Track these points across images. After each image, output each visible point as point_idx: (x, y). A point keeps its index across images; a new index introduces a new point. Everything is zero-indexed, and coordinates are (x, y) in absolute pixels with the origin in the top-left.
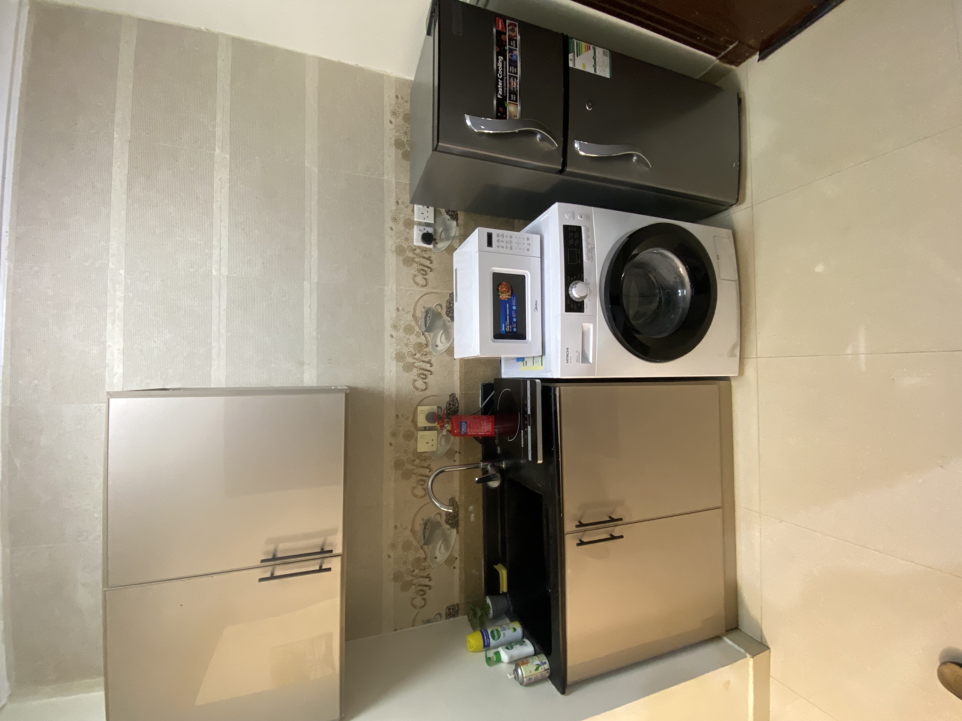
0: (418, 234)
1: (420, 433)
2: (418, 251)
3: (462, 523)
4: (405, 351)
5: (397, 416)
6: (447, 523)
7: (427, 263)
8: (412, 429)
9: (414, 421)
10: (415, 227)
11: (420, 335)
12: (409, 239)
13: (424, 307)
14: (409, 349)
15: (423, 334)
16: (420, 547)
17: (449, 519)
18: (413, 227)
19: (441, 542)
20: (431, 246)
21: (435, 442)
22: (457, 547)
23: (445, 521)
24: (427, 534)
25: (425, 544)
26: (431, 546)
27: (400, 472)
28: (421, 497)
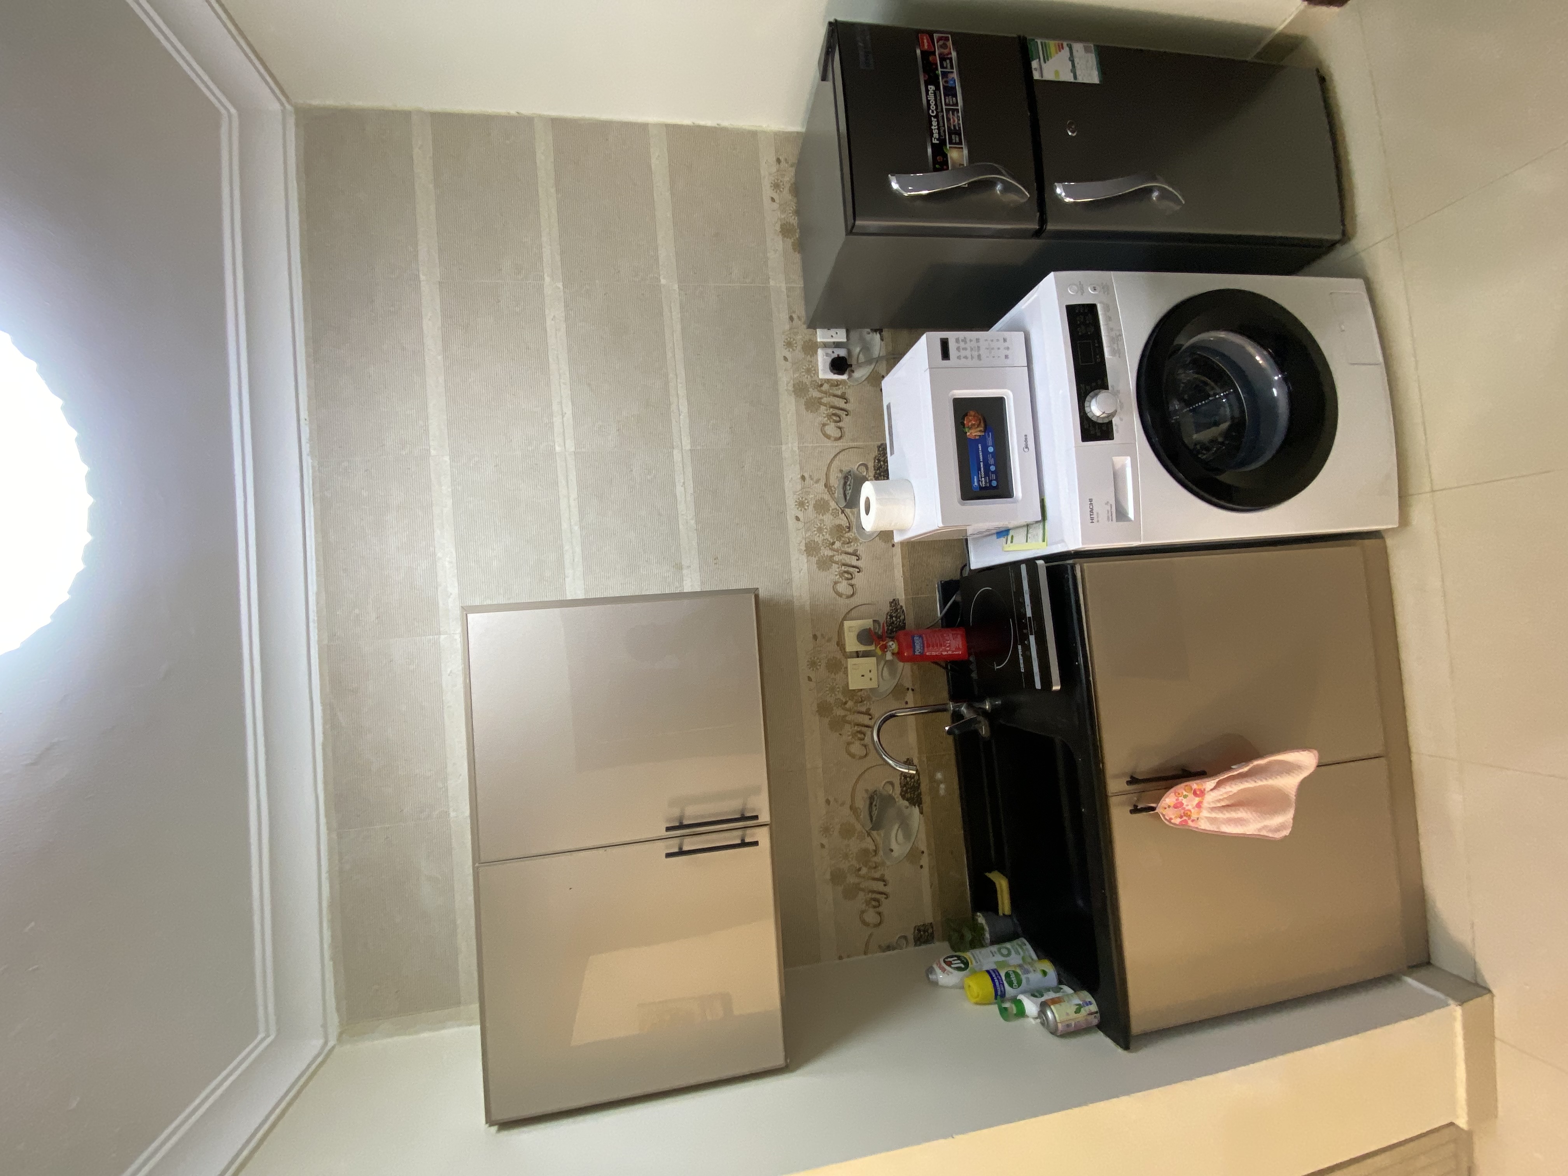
0: (824, 361)
1: (851, 662)
2: (826, 387)
3: (926, 799)
4: (818, 539)
5: (815, 637)
6: (903, 797)
7: (841, 403)
8: (839, 655)
9: (841, 644)
10: (820, 352)
11: (838, 513)
12: (812, 370)
13: (841, 471)
14: (823, 535)
15: (843, 512)
16: (866, 834)
17: (906, 792)
18: (816, 352)
19: (896, 827)
20: (845, 377)
21: (874, 675)
22: (923, 836)
23: (901, 794)
24: (875, 813)
25: (873, 829)
26: (882, 832)
27: (826, 721)
28: (861, 758)
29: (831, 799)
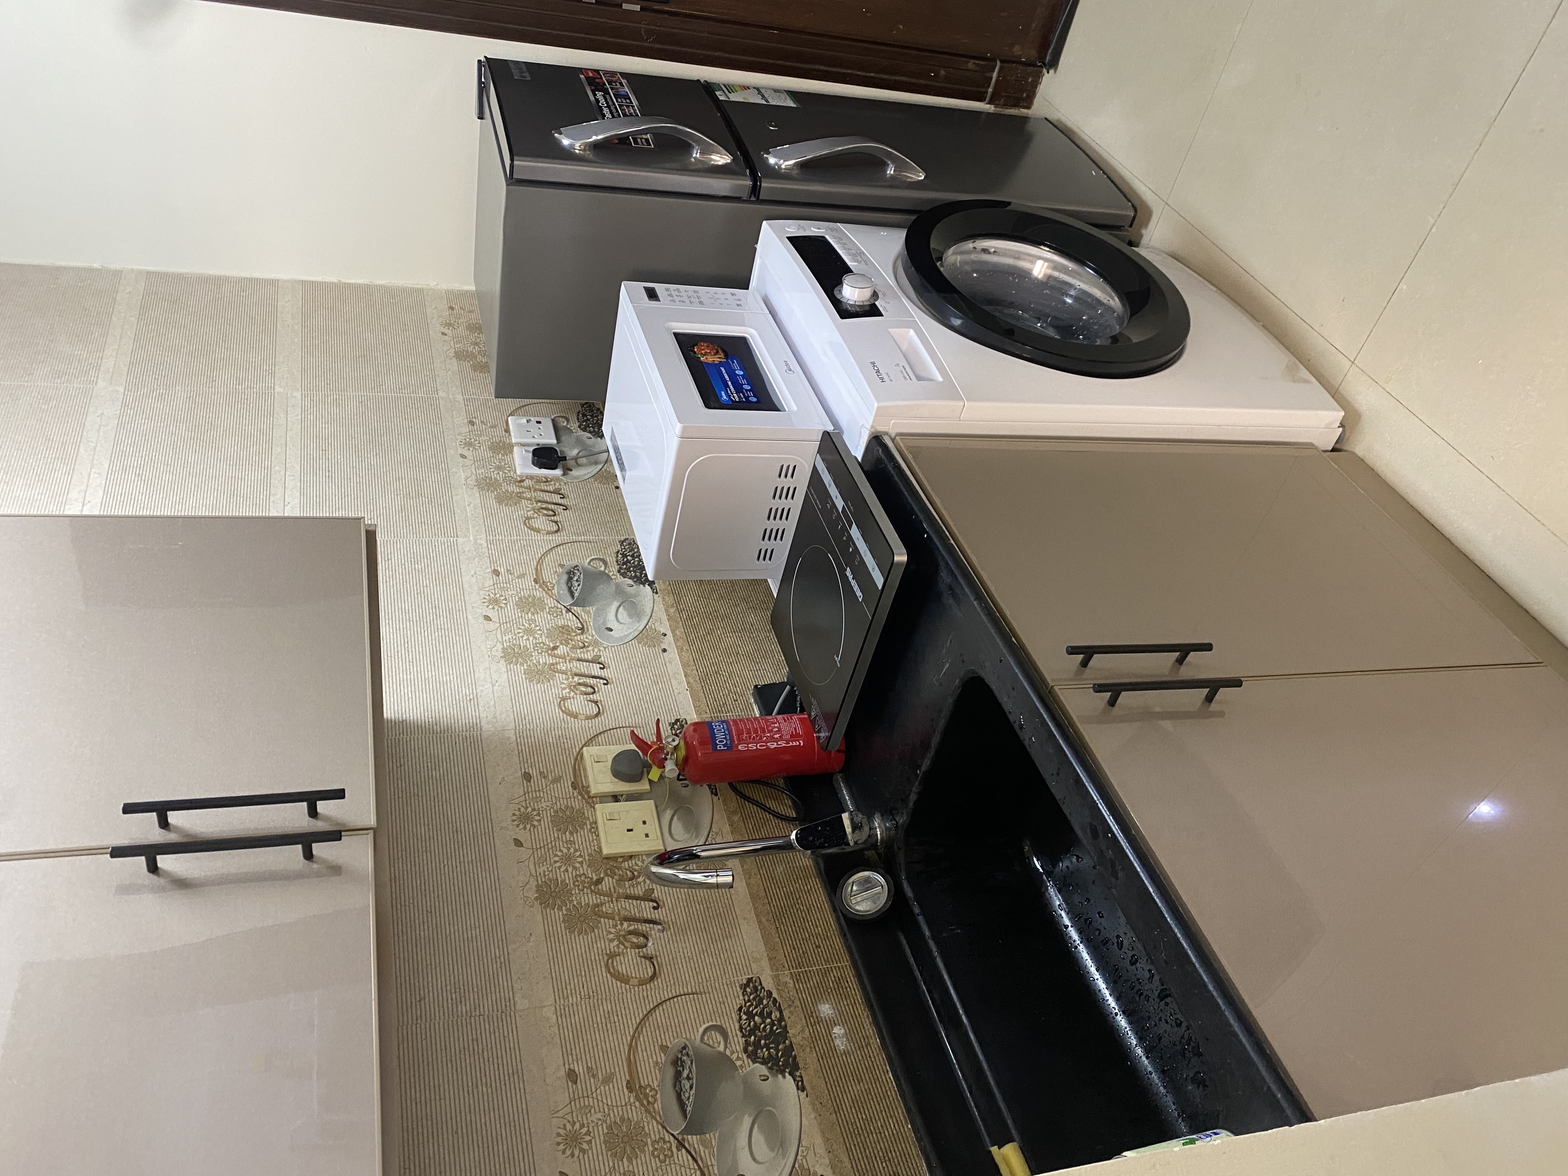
0: (524, 458)
1: (603, 810)
2: (527, 483)
3: (807, 1059)
4: (527, 642)
6: (753, 1057)
8: (577, 803)
9: (580, 786)
10: (515, 448)
12: (505, 467)
16: (674, 1143)
17: (757, 1045)
18: (511, 452)
19: (747, 1121)
20: (558, 472)
21: (653, 827)
22: (814, 1138)
23: (745, 1050)
24: (690, 1096)
25: (688, 1131)
26: (713, 1137)
27: (558, 915)
28: (642, 983)
29: (579, 1069)
